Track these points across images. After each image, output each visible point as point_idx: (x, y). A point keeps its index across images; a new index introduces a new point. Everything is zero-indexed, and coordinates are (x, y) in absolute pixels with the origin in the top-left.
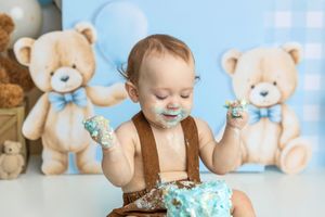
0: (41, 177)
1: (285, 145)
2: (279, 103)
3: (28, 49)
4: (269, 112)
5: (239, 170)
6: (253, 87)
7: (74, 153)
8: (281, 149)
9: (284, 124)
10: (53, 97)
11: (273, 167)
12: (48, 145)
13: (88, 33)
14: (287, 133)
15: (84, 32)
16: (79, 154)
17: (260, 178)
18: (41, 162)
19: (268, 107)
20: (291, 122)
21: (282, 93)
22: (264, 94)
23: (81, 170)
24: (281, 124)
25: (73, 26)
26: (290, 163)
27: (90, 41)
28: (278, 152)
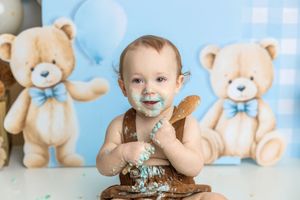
0: (23, 170)
2: (255, 98)
3: (9, 45)
5: (215, 163)
6: (230, 82)
7: (54, 147)
8: (257, 143)
9: (260, 118)
10: (33, 92)
11: (249, 159)
12: (29, 139)
13: (68, 29)
14: (263, 127)
15: (64, 28)
16: (60, 147)
19: (245, 102)
22: (241, 89)
23: (62, 163)
24: (257, 118)
25: (52, 22)
27: (69, 36)
28: (254, 145)
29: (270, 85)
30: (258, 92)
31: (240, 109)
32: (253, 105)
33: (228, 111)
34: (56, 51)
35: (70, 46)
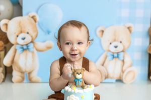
1: (125, 71)
2: (123, 51)
3: (6, 25)
4: (118, 55)
5: (104, 81)
6: (111, 44)
7: (27, 73)
9: (125, 61)
10: (18, 47)
11: (120, 80)
12: (15, 69)
13: (35, 18)
14: (126, 65)
15: (33, 17)
16: (30, 73)
19: (118, 53)
20: (128, 60)
21: (124, 46)
22: (116, 47)
24: (123, 61)
25: (27, 14)
26: (127, 79)
27: (35, 21)
28: (122, 74)
32: (121, 55)
33: (110, 57)
34: (29, 28)
35: (36, 26)
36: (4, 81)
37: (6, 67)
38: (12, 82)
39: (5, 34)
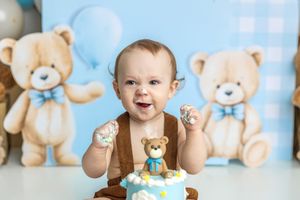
0: (21, 168)
1: (247, 141)
2: (242, 102)
3: (10, 50)
6: (218, 87)
7: (52, 147)
8: (244, 144)
9: (246, 121)
10: (33, 94)
11: (236, 161)
12: (28, 140)
13: (67, 35)
14: (250, 129)
15: (63, 35)
16: (57, 147)
17: (224, 171)
18: (20, 154)
19: (232, 106)
20: (253, 119)
21: (245, 92)
22: (229, 94)
23: (59, 162)
24: (243, 122)
25: (52, 28)
26: (252, 157)
27: (68, 41)
28: (241, 146)
29: (256, 90)
30: (245, 97)
31: (228, 112)
33: (217, 115)
34: (55, 56)
35: (68, 51)
36: (5, 162)
37: (9, 135)
38: (21, 164)
39: (8, 68)
